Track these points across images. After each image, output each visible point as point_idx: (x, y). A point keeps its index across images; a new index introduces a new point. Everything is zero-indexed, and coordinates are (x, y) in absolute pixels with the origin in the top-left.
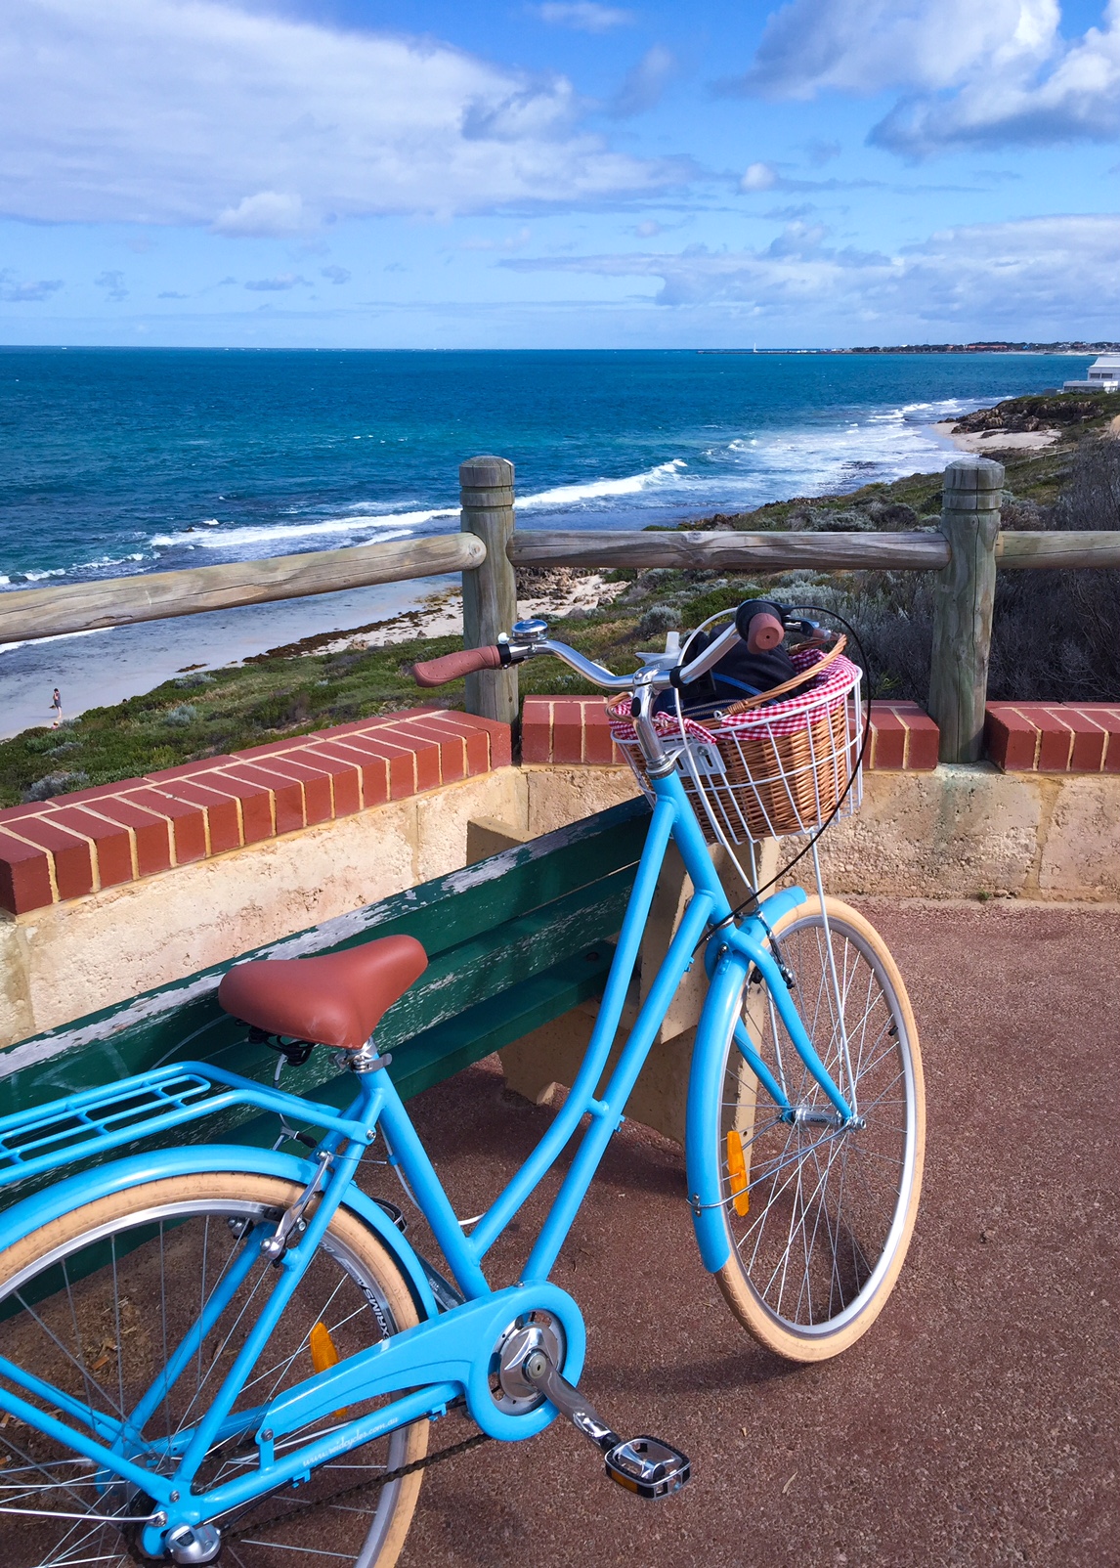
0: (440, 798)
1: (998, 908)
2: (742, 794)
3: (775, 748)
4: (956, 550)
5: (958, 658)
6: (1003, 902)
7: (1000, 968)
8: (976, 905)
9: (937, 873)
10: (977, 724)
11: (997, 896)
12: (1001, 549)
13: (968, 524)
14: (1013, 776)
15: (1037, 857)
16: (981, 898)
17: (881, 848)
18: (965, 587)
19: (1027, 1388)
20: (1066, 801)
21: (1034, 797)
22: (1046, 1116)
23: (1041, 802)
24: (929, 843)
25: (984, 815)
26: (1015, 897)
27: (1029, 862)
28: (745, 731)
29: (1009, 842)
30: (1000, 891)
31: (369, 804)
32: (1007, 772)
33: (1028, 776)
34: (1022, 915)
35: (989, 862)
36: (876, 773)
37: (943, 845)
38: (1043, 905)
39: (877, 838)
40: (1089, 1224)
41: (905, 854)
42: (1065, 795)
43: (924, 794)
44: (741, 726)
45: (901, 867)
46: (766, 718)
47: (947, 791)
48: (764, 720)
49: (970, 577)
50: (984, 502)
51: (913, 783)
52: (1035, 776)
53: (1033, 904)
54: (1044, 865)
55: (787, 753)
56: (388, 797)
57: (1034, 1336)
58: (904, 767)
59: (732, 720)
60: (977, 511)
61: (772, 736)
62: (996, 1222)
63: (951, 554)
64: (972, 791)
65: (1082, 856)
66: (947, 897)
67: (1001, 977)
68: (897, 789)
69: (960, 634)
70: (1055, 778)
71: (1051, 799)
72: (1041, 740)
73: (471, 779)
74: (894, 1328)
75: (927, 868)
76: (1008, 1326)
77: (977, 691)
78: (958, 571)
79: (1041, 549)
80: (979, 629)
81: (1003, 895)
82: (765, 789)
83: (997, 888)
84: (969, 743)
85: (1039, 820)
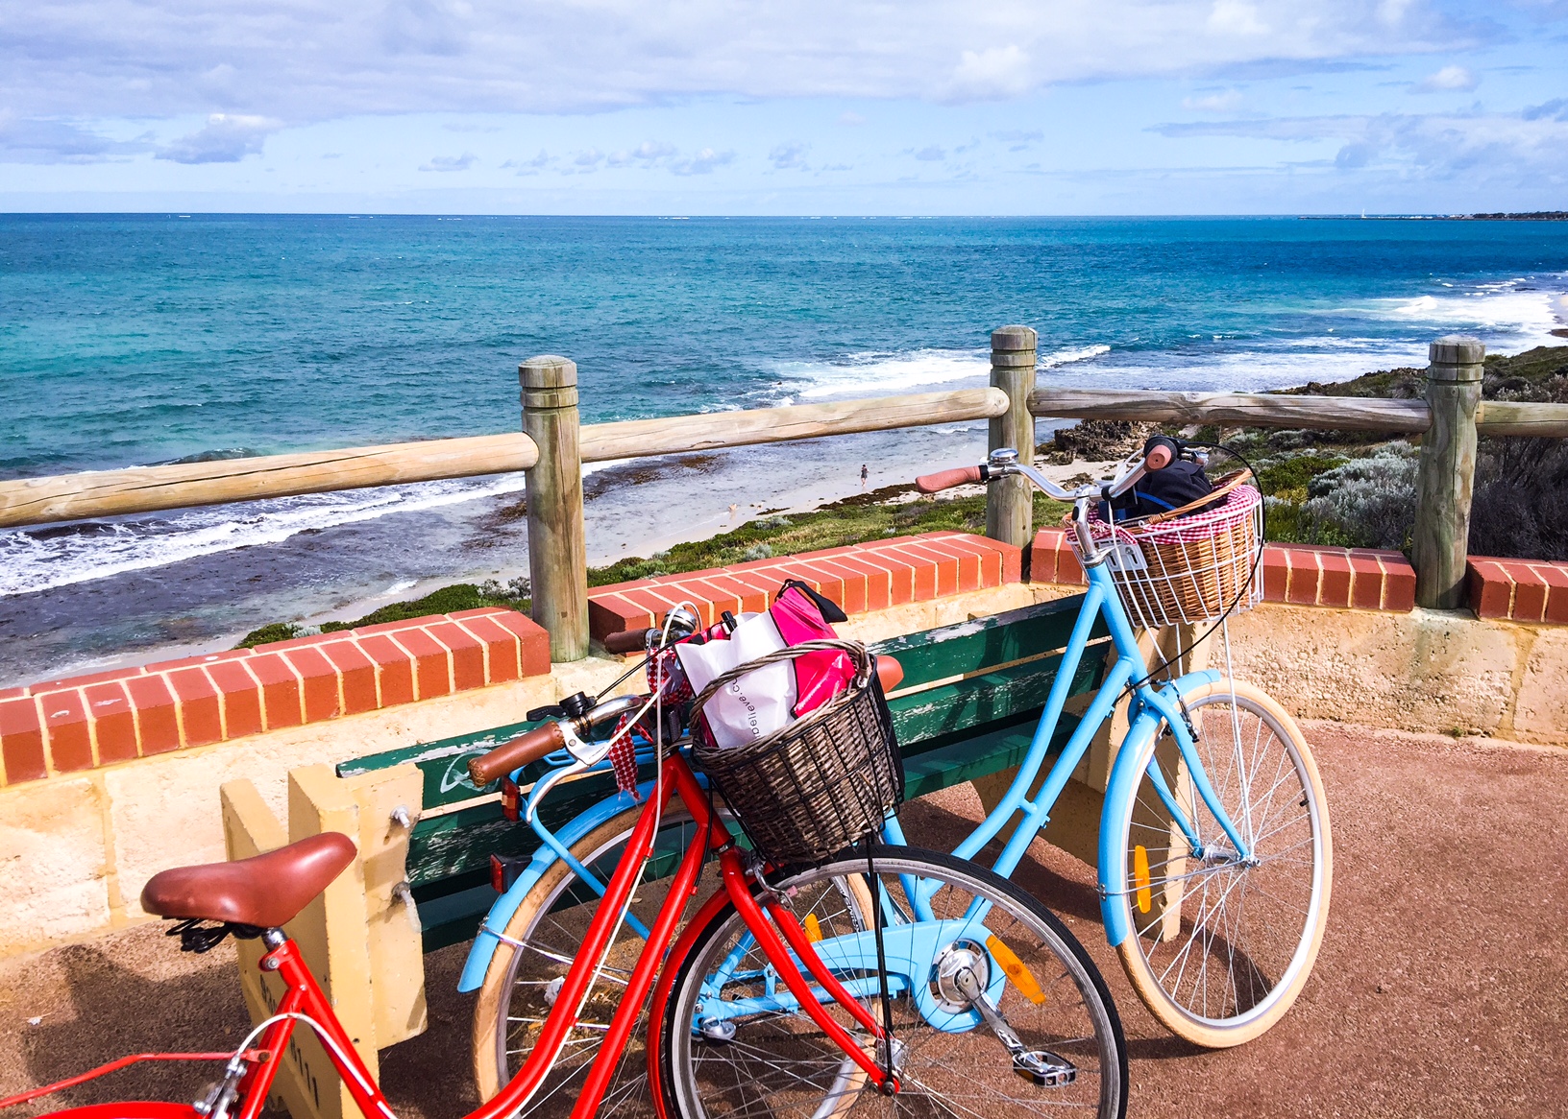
0: (956, 604)
1: (1471, 744)
2: (1160, 586)
3: (1185, 552)
4: (1437, 416)
5: (1438, 513)
6: (1477, 740)
7: (1458, 794)
8: (1449, 740)
9: (1411, 708)
10: (1456, 574)
11: (1470, 733)
12: (1481, 416)
13: (1449, 394)
14: (1486, 623)
15: (1511, 700)
16: (1455, 734)
17: (1357, 680)
18: (1445, 450)
19: (1387, 1095)
20: (1540, 650)
21: (1509, 644)
22: (1465, 909)
23: (1515, 649)
24: (1405, 679)
25: (1459, 657)
26: (1490, 736)
27: (1504, 705)
28: (1161, 536)
29: (1484, 684)
30: (1475, 730)
31: (896, 602)
32: (1482, 619)
33: (1502, 624)
34: (1493, 752)
35: (1463, 701)
36: (1354, 611)
37: (1419, 682)
38: (1516, 746)
39: (1353, 671)
40: (1481, 992)
41: (1381, 688)
42: (1540, 644)
43: (1401, 634)
44: (1157, 532)
45: (1377, 699)
46: (1176, 527)
47: (1423, 633)
48: (1176, 529)
49: (1450, 441)
50: (1463, 374)
51: (1390, 622)
52: (1509, 625)
53: (1505, 744)
54: (1518, 708)
55: (1195, 556)
56: (912, 598)
57: (1405, 1062)
58: (1381, 607)
59: (1151, 527)
60: (1457, 382)
61: (1182, 542)
62: (1394, 980)
63: (1432, 418)
64: (1448, 634)
65: (1557, 703)
66: (1422, 730)
67: (1457, 800)
68: (1374, 628)
69: (1440, 491)
70: (1530, 628)
71: (1525, 647)
72: (1516, 592)
73: (983, 591)
74: (1283, 1039)
75: (1402, 702)
76: (1383, 1051)
77: (1456, 544)
78: (1439, 435)
79: (1521, 418)
80: (1458, 487)
81: (1478, 733)
82: (1177, 582)
83: (1471, 726)
84: (1447, 593)
85: (1513, 666)
